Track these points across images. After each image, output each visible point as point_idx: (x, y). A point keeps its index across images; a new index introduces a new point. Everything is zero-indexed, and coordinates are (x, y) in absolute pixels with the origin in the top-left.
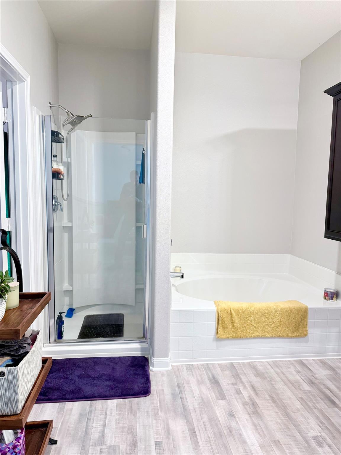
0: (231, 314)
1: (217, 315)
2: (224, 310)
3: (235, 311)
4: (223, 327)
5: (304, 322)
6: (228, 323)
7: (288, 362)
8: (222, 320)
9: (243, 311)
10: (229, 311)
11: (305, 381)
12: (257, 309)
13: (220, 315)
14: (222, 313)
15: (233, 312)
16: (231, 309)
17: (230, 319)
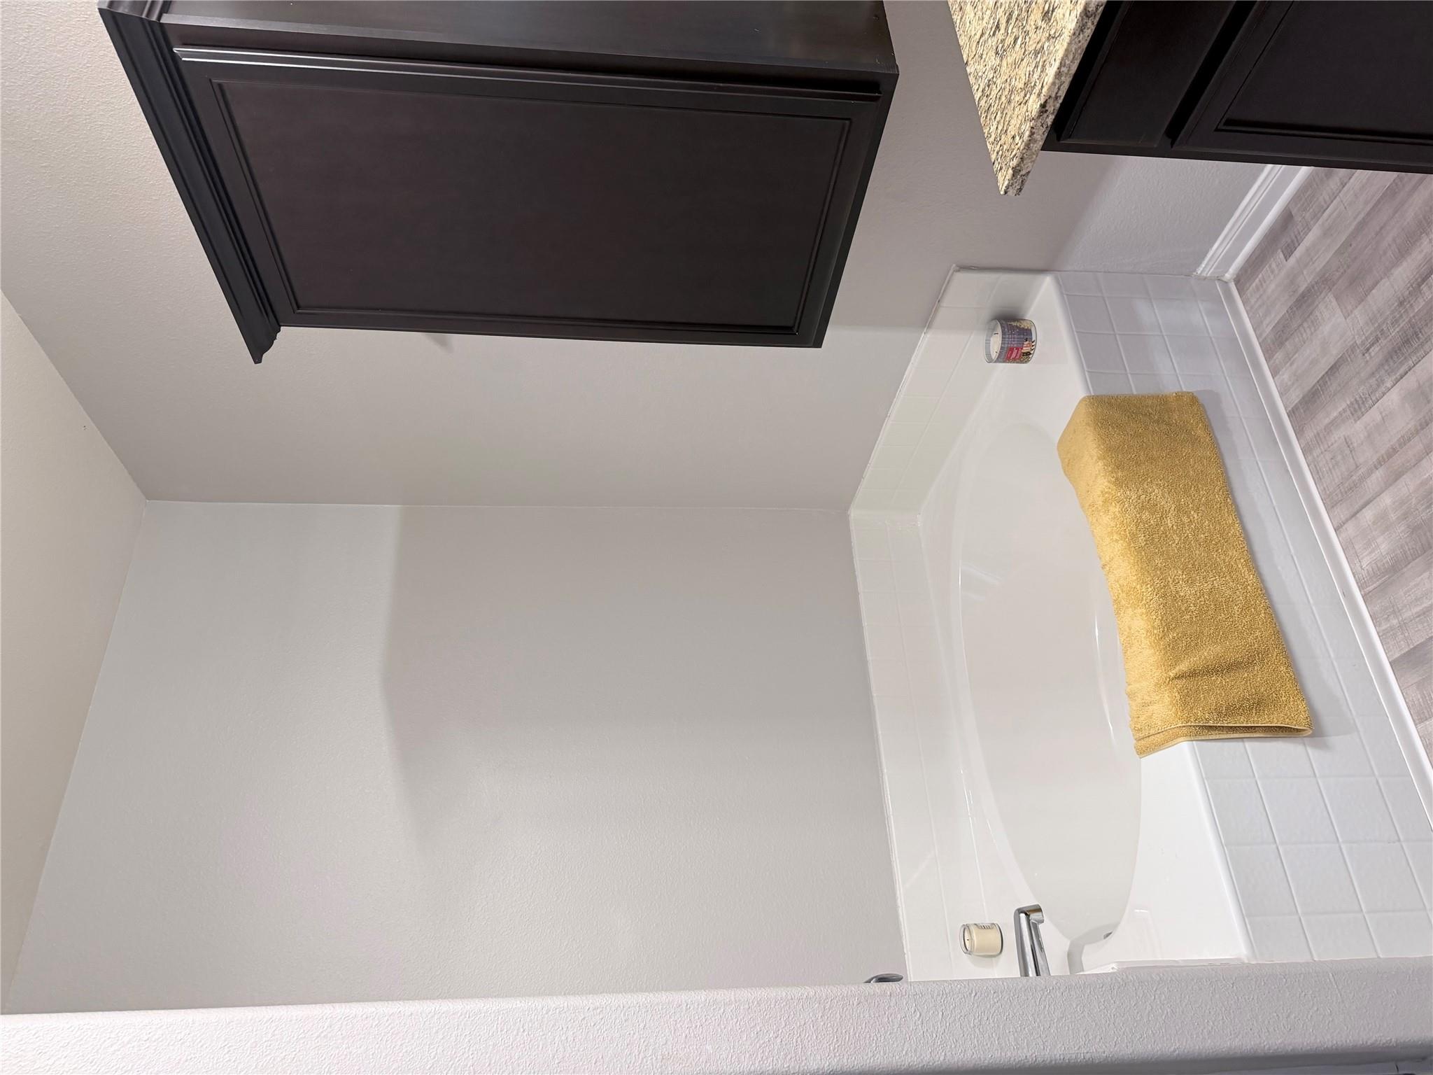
0: (1192, 674)
1: (1215, 735)
2: (1185, 703)
3: (1177, 661)
4: (1259, 704)
5: (1147, 407)
6: (1238, 686)
7: (1316, 452)
8: (1231, 710)
9: (1167, 627)
10: (1180, 683)
11: (1402, 370)
12: (1143, 574)
13: (1211, 723)
14: (1202, 714)
15: (1183, 667)
16: (1172, 674)
17: (1217, 680)
